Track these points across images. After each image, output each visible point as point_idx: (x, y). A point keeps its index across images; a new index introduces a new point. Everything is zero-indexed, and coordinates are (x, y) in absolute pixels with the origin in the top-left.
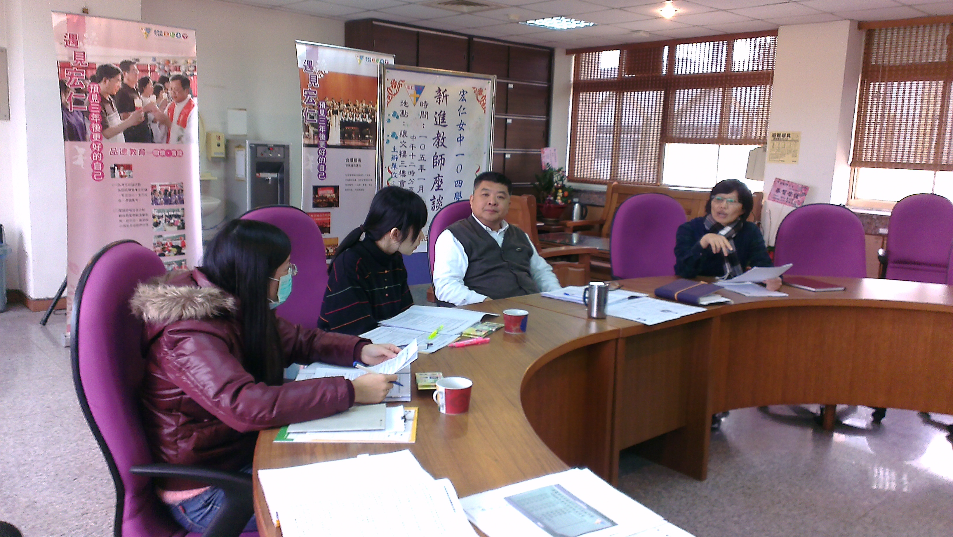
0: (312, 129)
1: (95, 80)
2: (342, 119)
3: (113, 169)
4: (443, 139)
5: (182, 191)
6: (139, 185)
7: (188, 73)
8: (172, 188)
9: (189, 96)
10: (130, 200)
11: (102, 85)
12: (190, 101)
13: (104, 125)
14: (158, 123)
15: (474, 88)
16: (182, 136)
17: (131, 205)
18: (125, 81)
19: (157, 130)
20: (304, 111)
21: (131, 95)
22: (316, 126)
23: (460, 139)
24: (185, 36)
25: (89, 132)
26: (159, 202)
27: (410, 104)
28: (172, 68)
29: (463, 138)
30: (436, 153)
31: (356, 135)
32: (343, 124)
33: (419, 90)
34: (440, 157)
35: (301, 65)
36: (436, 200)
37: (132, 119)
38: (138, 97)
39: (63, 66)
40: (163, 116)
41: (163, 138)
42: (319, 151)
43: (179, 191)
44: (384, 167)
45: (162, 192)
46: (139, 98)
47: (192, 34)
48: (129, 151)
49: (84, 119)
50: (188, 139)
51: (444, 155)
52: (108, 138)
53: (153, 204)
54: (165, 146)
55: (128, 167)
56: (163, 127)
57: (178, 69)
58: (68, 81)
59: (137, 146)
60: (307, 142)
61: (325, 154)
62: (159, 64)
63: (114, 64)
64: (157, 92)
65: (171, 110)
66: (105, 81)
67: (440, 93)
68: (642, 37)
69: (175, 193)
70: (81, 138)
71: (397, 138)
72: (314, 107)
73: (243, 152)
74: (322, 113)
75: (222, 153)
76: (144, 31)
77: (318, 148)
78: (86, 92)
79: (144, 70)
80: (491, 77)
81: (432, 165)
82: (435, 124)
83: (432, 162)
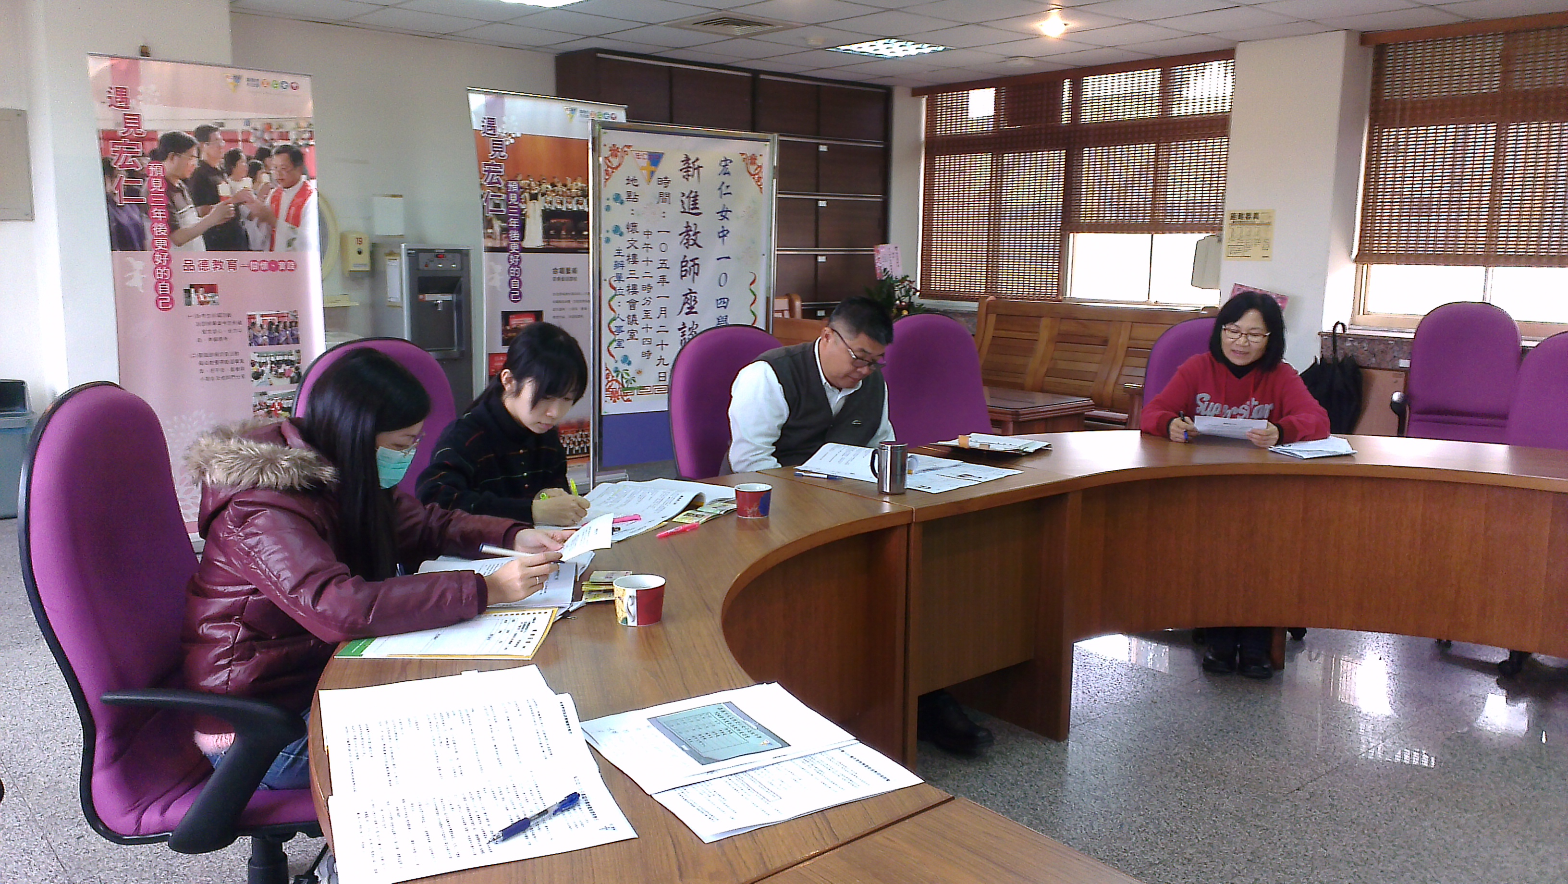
0: (497, 225)
1: (157, 156)
2: (545, 207)
3: (187, 292)
4: (696, 233)
5: (296, 323)
6: (229, 315)
7: (301, 143)
8: (281, 319)
9: (304, 178)
10: (215, 340)
11: (167, 164)
12: (305, 185)
13: (173, 225)
14: (256, 220)
15: (743, 154)
16: (294, 239)
17: (218, 347)
18: (203, 157)
19: (255, 231)
20: (485, 196)
21: (212, 178)
22: (504, 219)
23: (723, 234)
24: (294, 85)
25: (149, 237)
26: (260, 340)
27: (641, 181)
28: (275, 136)
29: (728, 232)
30: (685, 256)
31: (568, 232)
32: (547, 215)
33: (655, 159)
34: (692, 263)
35: (477, 124)
36: (686, 329)
37: (215, 214)
39: (108, 137)
40: (263, 209)
41: (263, 243)
42: (509, 258)
43: (291, 323)
44: (603, 279)
45: (265, 326)
46: (226, 182)
47: (305, 83)
48: (211, 265)
49: (141, 217)
50: (304, 245)
51: (697, 259)
52: (180, 245)
53: (250, 344)
54: (268, 256)
55: (211, 289)
56: (264, 226)
57: (284, 136)
58: (115, 158)
59: (224, 256)
60: (490, 243)
61: (519, 262)
62: (255, 129)
63: (187, 132)
64: (253, 172)
65: (276, 200)
66: (172, 159)
67: (689, 164)
68: (1022, 66)
69: (285, 327)
70: (137, 245)
71: (621, 235)
72: (499, 189)
73: (396, 263)
74: (513, 198)
75: (365, 265)
76: (230, 80)
77: (508, 254)
78: (144, 176)
79: (232, 140)
80: (769, 136)
81: (680, 276)
82: (682, 212)
83: (679, 272)
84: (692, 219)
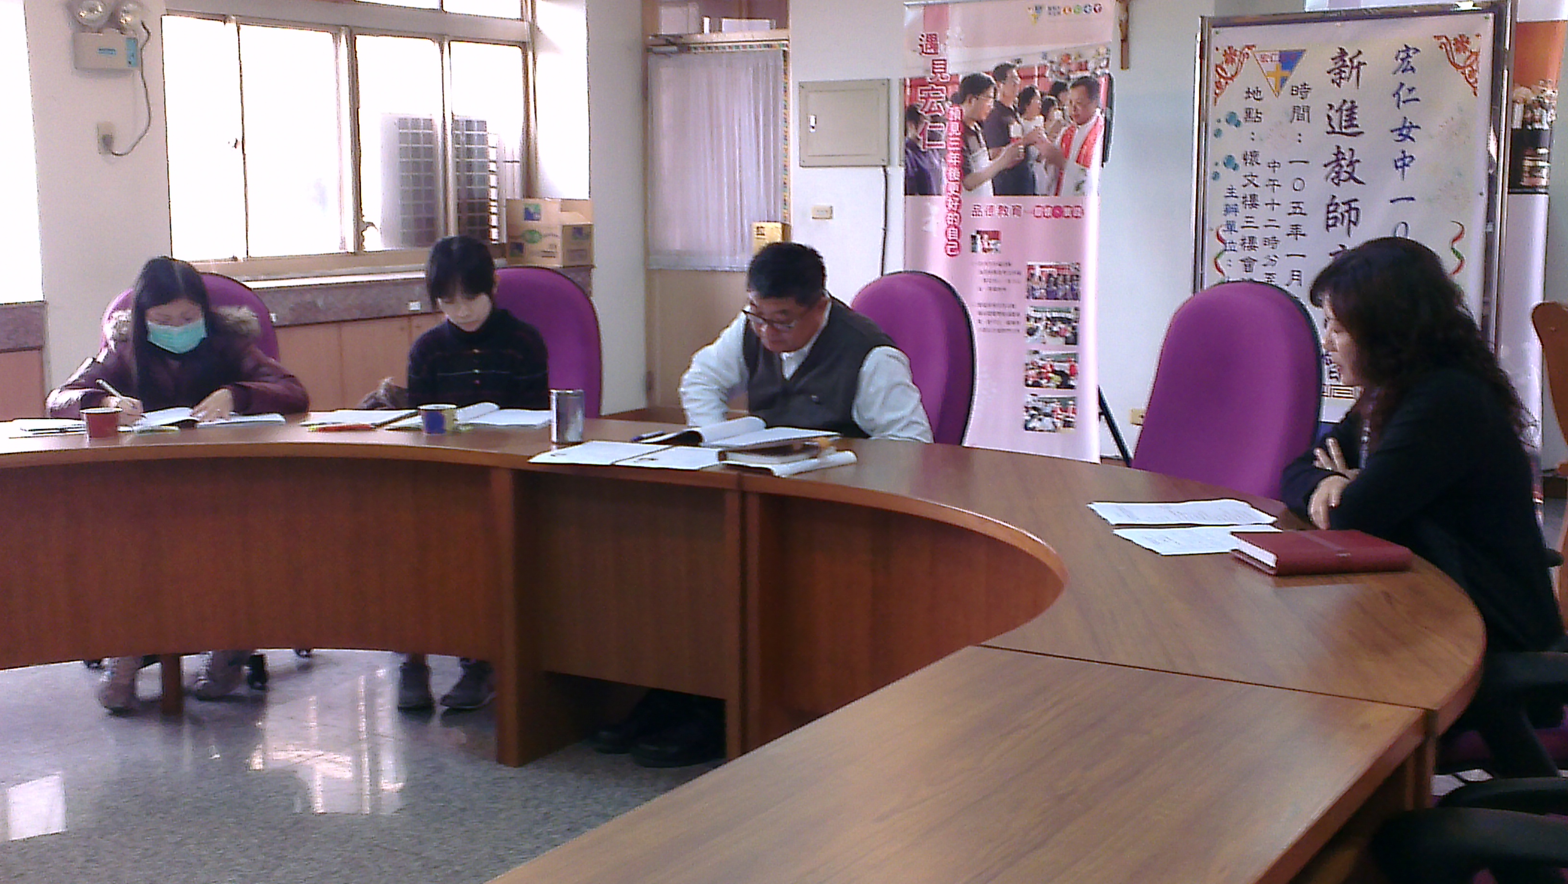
1: (958, 100)
3: (974, 237)
4: (1353, 163)
5: (1078, 276)
6: (1009, 265)
8: (1060, 272)
9: (1097, 112)
10: (995, 289)
11: (966, 106)
12: (1098, 121)
14: (1044, 163)
15: (1442, 38)
16: (1083, 182)
18: (999, 97)
19: (1041, 174)
21: (1004, 118)
23: (1403, 162)
24: (1097, 7)
25: (945, 181)
26: (1038, 294)
27: (1267, 93)
28: (1073, 67)
29: (1413, 159)
30: (1334, 198)
34: (1347, 207)
37: (1006, 157)
38: (1016, 123)
40: (1053, 150)
41: (1049, 187)
44: (1207, 228)
45: (1044, 279)
46: (1019, 122)
47: (1108, 3)
48: (997, 211)
49: (940, 162)
50: (1090, 188)
51: (1356, 200)
52: (970, 190)
53: (1028, 298)
55: (995, 235)
57: (1083, 67)
62: (1052, 62)
63: (987, 72)
64: (1046, 109)
65: (1067, 139)
66: (971, 101)
67: (1344, 61)
69: (1065, 281)
71: (1235, 168)
76: (1032, 12)
78: (945, 120)
81: (1324, 225)
82: (1328, 133)
83: (1324, 218)
84: (1345, 143)
